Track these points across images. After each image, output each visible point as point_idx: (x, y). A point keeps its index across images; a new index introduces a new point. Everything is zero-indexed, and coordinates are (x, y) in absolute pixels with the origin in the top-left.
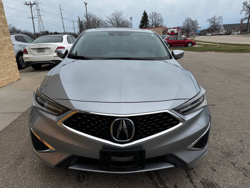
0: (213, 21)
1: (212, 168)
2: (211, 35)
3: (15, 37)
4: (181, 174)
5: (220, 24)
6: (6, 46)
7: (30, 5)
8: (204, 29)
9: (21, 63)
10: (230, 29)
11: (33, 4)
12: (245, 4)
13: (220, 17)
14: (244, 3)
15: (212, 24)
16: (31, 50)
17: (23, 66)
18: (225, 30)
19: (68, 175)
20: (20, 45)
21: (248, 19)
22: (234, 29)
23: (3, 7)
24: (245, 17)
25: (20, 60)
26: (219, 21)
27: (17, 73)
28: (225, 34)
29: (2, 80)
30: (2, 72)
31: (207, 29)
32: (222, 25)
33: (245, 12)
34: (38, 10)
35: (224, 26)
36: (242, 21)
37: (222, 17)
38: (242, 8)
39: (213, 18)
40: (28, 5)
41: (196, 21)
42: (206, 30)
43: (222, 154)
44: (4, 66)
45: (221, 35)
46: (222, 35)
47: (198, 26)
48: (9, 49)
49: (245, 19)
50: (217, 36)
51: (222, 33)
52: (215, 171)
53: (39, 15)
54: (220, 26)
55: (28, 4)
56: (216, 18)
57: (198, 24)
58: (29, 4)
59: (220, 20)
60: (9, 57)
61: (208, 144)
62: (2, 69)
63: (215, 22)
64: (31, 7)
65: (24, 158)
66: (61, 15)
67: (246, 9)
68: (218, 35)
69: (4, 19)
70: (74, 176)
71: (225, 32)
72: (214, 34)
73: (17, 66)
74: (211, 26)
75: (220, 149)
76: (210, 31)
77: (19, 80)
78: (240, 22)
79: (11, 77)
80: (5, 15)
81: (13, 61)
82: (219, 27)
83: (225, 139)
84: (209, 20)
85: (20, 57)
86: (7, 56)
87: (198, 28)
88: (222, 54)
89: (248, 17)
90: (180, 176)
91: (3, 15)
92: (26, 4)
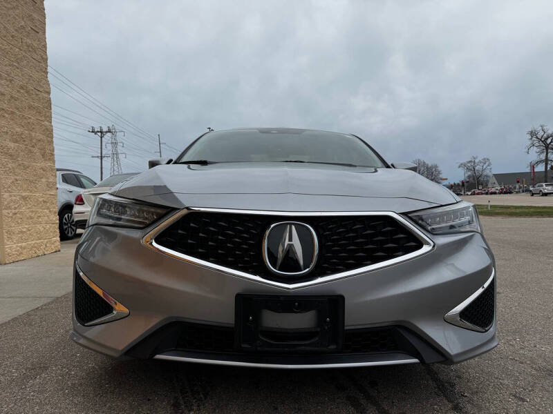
0: (470, 166)
1: (515, 396)
2: (471, 194)
3: (62, 175)
4: (436, 404)
5: (487, 172)
6: (43, 180)
7: (99, 134)
8: (455, 184)
9: (65, 227)
10: (510, 183)
11: (106, 132)
12: (533, 134)
13: (486, 160)
14: (532, 132)
15: (469, 173)
16: (92, 196)
17: (68, 233)
18: (500, 184)
19: (149, 400)
20: (71, 192)
21: (544, 163)
22: (518, 182)
23: (51, 107)
24: (538, 159)
25: (64, 221)
26: (484, 167)
27: (54, 237)
28: (501, 193)
29: (21, 247)
30: (25, 230)
31: (461, 184)
32: (490, 174)
33: (535, 149)
34: (115, 144)
35: (497, 176)
36: (534, 168)
37: (488, 159)
38: (529, 143)
39: (471, 162)
40: (96, 133)
41: (436, 166)
42: (458, 184)
43: (534, 372)
44: (31, 218)
45: (492, 193)
46: (495, 193)
47: (441, 176)
48: (47, 185)
49: (538, 163)
50: (484, 196)
51: (493, 190)
52: (523, 400)
53: (115, 155)
54: (486, 176)
55: (96, 130)
56: (477, 161)
57: (439, 173)
58: (98, 132)
59: (487, 164)
60: (44, 202)
61: (496, 323)
62: (26, 224)
63: (476, 168)
64: (101, 138)
65: (46, 368)
66: (159, 154)
67: (537, 144)
68: (487, 194)
69: (47, 129)
70: (164, 401)
71: (499, 188)
72: (477, 191)
73: (58, 221)
74: (469, 177)
75: (528, 362)
76: (467, 187)
77: (56, 252)
78: (529, 168)
79: (42, 242)
80: (51, 122)
81: (50, 211)
82: (485, 179)
83: (535, 346)
84: (462, 164)
85: (66, 216)
86: (41, 200)
87: (442, 179)
88: (499, 219)
89: (544, 158)
90: (436, 407)
91: (48, 121)
92: (92, 132)
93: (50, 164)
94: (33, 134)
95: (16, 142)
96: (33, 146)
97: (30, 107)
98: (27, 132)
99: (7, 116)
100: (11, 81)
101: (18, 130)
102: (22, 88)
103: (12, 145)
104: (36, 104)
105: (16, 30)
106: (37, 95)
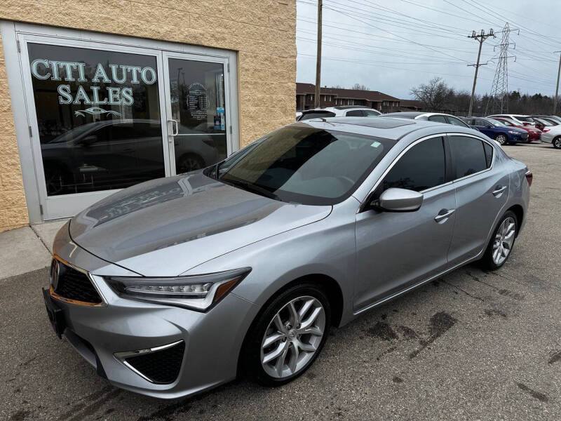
7: (480, 38)
11: (488, 36)
34: (505, 46)
40: (476, 37)
53: (504, 59)
58: (479, 36)
64: (481, 43)
92: (473, 37)
93: (290, 119)
94: (274, 97)
95: (257, 105)
96: (274, 107)
97: (273, 74)
98: (268, 96)
99: (249, 86)
100: (255, 57)
101: (259, 96)
102: (266, 59)
103: (253, 109)
104: (279, 70)
105: (263, 12)
106: (282, 61)
